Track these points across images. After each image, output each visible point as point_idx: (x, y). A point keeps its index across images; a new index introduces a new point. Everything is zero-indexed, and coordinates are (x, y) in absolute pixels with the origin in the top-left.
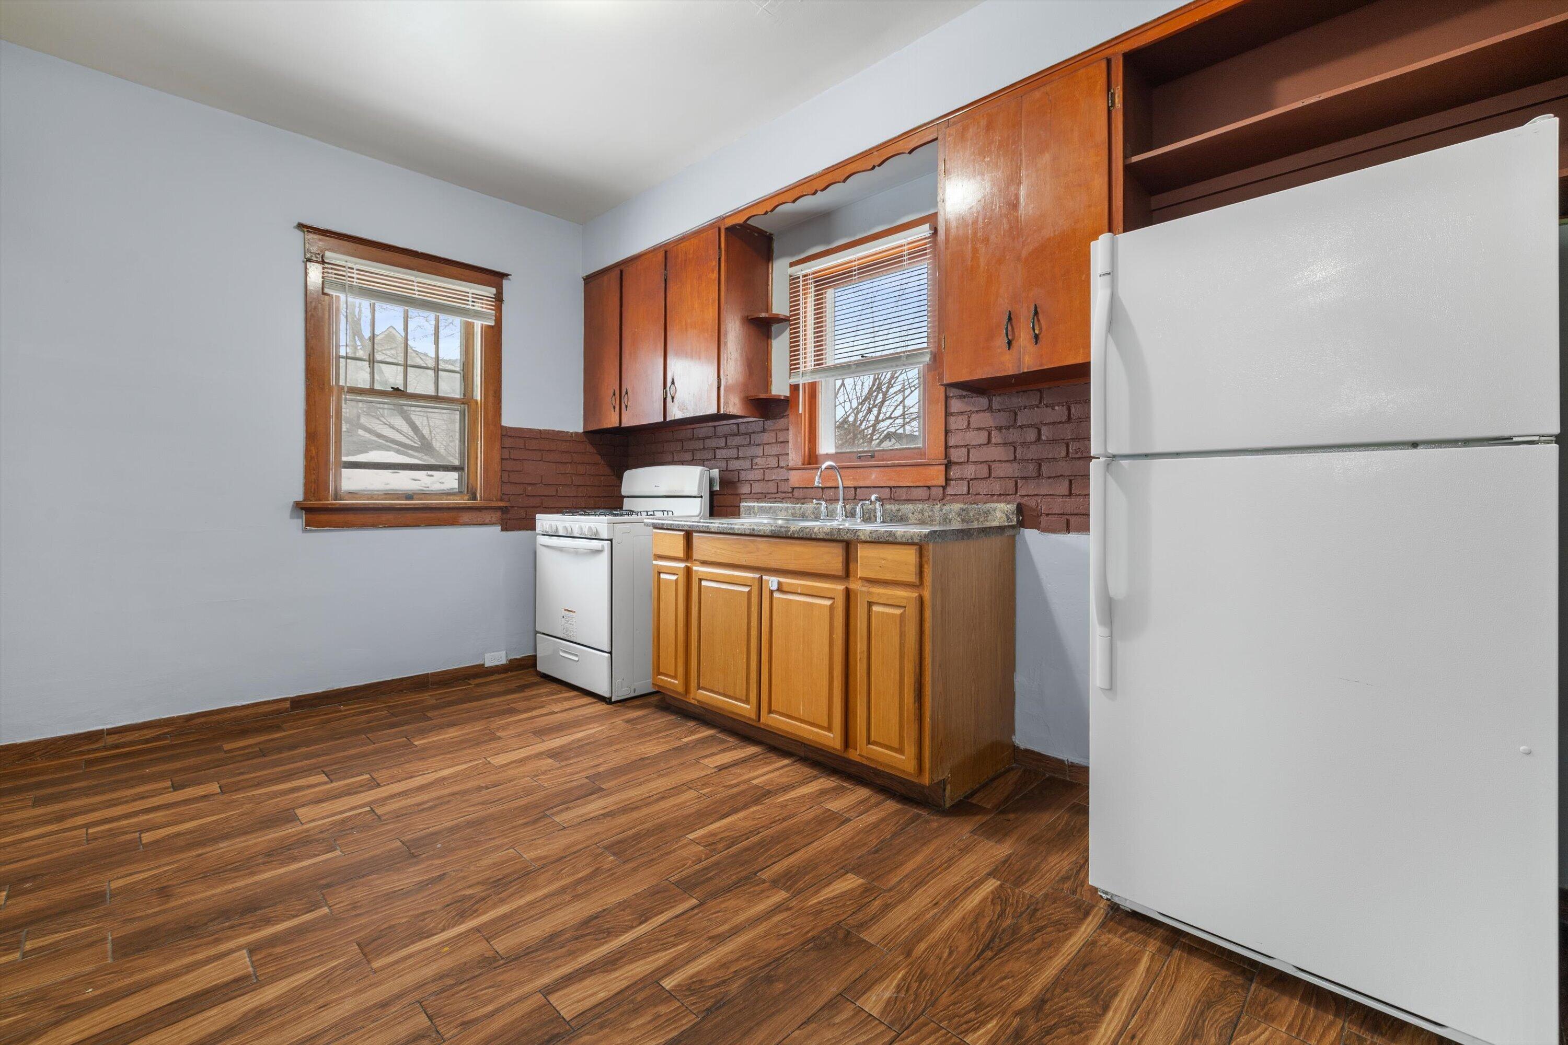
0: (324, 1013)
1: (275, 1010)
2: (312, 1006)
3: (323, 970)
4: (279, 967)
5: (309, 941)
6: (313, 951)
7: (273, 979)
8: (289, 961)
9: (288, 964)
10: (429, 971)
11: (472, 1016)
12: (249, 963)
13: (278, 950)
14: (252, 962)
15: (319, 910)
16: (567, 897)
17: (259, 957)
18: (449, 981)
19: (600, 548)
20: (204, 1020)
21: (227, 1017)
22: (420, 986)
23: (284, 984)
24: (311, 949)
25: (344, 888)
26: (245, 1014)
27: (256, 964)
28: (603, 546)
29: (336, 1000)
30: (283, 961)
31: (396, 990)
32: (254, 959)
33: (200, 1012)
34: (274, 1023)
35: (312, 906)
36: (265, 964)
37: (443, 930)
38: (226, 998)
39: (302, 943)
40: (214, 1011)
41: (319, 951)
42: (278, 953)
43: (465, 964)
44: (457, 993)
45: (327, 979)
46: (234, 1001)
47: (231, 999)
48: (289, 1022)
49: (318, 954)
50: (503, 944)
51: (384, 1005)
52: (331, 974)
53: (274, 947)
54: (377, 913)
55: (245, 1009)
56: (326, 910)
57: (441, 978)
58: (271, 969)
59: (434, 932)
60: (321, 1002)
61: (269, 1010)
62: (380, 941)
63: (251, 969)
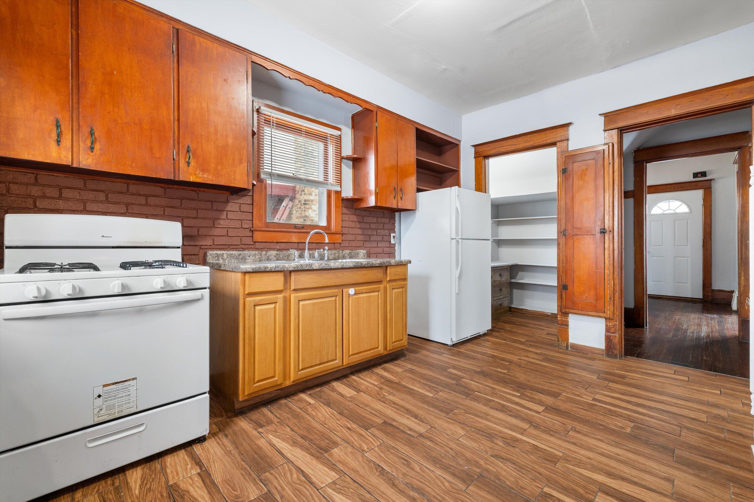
0: (592, 457)
1: (604, 471)
2: (592, 462)
3: (576, 468)
4: (588, 485)
5: (568, 483)
6: (571, 478)
7: (594, 482)
8: (583, 483)
9: (584, 482)
10: (552, 439)
11: (560, 424)
12: (597, 497)
13: (581, 491)
14: (595, 497)
15: (548, 492)
16: (489, 417)
17: (591, 496)
18: (552, 433)
19: (200, 297)
20: (630, 491)
21: (621, 484)
22: (560, 439)
23: (593, 476)
24: (571, 479)
25: (525, 491)
26: (614, 479)
27: (595, 495)
28: (202, 295)
29: (584, 456)
30: (584, 485)
31: (567, 443)
32: (593, 498)
33: (629, 495)
34: (607, 468)
35: (547, 497)
36: (592, 491)
37: (529, 443)
38: (616, 491)
39: (571, 485)
40: (624, 491)
41: (569, 475)
42: (583, 490)
43: (541, 431)
44: (555, 429)
45: (579, 464)
46: (615, 488)
47: (616, 489)
48: (603, 464)
49: (571, 475)
50: (526, 426)
51: (574, 444)
52: (576, 464)
53: (582, 494)
54: (534, 468)
55: (613, 481)
56: (546, 490)
57: (552, 435)
58: (592, 487)
59: (532, 445)
60: (588, 460)
61: (605, 473)
62: (549, 458)
63: (599, 494)
